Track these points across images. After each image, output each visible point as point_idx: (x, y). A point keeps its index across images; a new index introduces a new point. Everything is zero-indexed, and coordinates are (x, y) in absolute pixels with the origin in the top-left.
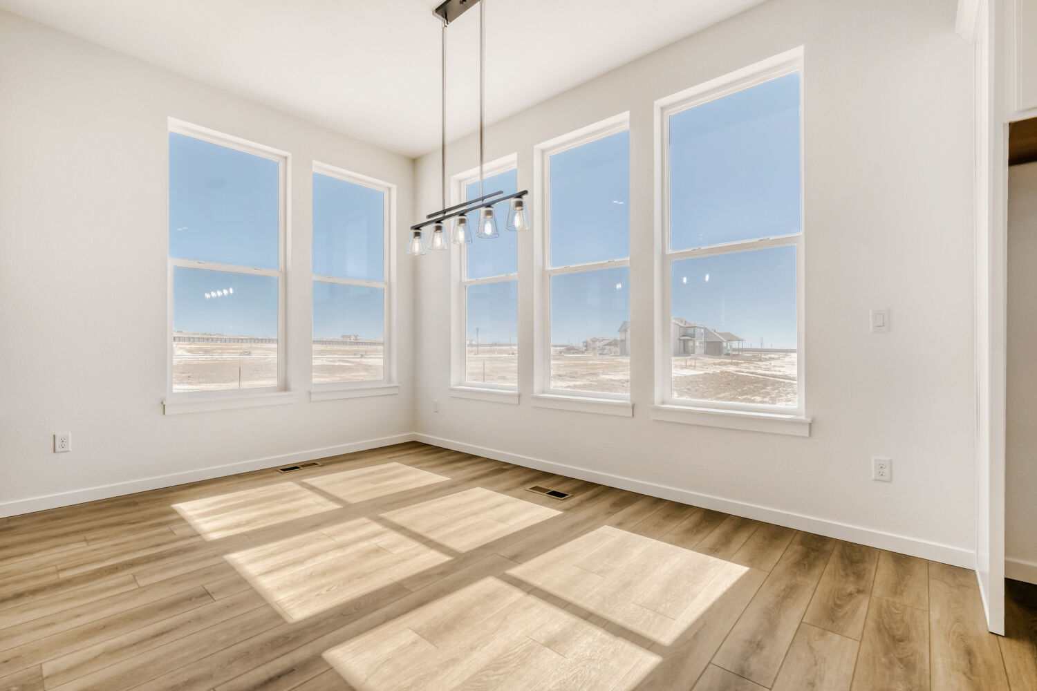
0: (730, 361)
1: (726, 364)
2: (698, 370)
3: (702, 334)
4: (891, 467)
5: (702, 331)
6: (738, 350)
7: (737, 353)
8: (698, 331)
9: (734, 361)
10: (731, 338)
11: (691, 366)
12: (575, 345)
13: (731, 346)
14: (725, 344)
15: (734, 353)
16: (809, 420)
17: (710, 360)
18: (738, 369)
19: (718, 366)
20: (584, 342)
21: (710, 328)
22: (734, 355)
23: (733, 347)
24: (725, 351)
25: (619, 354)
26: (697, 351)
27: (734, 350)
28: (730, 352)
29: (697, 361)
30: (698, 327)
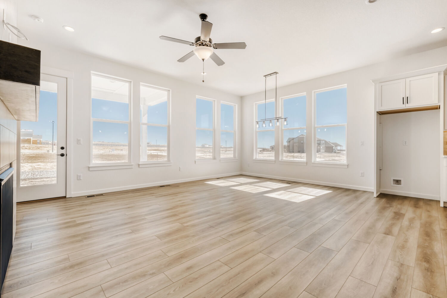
0: (336, 155)
1: (334, 156)
2: (322, 159)
3: (324, 143)
4: (364, 173)
5: (324, 142)
6: (340, 150)
7: (340, 151)
8: (322, 142)
9: (338, 155)
10: (337, 145)
11: (319, 157)
12: (266, 148)
13: (337, 149)
14: (334, 148)
15: (338, 152)
16: (347, 164)
17: (327, 154)
18: (340, 158)
19: (331, 157)
20: (270, 147)
21: (327, 140)
22: (338, 153)
23: (338, 149)
24: (334, 151)
25: (286, 152)
26: (321, 151)
27: (338, 150)
28: (336, 151)
29: (322, 155)
30: (322, 140)
